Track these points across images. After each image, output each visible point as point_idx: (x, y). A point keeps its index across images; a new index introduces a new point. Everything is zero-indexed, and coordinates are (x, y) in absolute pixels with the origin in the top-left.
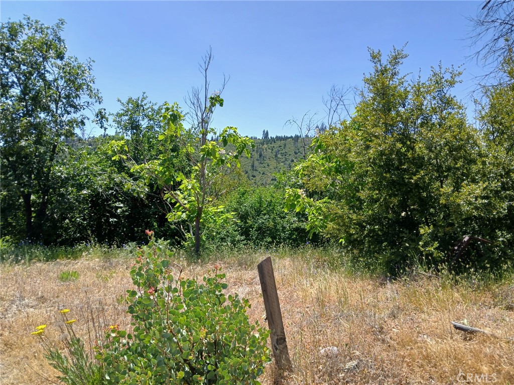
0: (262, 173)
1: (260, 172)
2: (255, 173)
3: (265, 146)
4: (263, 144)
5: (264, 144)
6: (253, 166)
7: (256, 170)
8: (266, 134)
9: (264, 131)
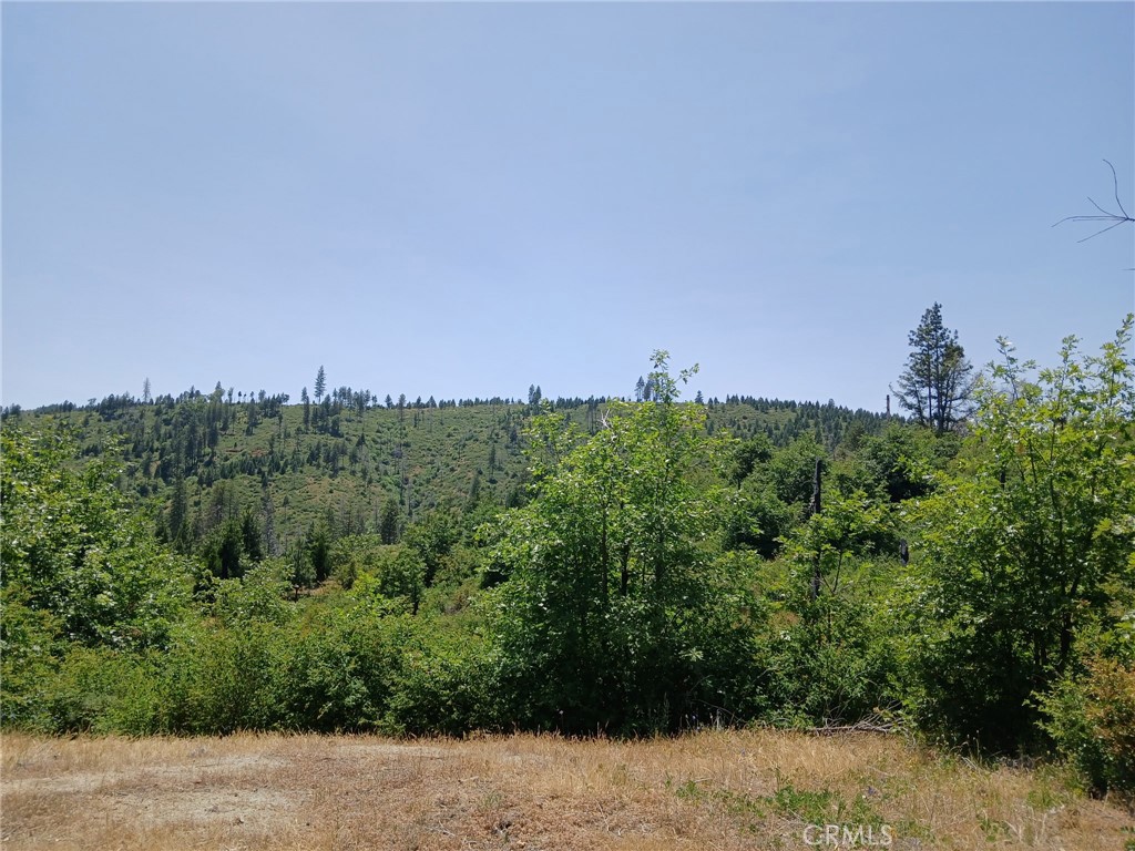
0: (511, 473)
1: (507, 474)
2: (497, 475)
3: (532, 419)
4: (526, 414)
5: (528, 414)
6: (492, 460)
7: (500, 469)
8: (536, 394)
9: (532, 389)
